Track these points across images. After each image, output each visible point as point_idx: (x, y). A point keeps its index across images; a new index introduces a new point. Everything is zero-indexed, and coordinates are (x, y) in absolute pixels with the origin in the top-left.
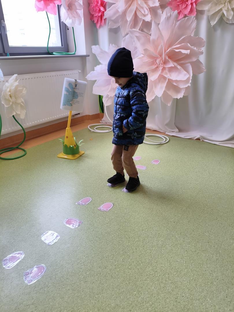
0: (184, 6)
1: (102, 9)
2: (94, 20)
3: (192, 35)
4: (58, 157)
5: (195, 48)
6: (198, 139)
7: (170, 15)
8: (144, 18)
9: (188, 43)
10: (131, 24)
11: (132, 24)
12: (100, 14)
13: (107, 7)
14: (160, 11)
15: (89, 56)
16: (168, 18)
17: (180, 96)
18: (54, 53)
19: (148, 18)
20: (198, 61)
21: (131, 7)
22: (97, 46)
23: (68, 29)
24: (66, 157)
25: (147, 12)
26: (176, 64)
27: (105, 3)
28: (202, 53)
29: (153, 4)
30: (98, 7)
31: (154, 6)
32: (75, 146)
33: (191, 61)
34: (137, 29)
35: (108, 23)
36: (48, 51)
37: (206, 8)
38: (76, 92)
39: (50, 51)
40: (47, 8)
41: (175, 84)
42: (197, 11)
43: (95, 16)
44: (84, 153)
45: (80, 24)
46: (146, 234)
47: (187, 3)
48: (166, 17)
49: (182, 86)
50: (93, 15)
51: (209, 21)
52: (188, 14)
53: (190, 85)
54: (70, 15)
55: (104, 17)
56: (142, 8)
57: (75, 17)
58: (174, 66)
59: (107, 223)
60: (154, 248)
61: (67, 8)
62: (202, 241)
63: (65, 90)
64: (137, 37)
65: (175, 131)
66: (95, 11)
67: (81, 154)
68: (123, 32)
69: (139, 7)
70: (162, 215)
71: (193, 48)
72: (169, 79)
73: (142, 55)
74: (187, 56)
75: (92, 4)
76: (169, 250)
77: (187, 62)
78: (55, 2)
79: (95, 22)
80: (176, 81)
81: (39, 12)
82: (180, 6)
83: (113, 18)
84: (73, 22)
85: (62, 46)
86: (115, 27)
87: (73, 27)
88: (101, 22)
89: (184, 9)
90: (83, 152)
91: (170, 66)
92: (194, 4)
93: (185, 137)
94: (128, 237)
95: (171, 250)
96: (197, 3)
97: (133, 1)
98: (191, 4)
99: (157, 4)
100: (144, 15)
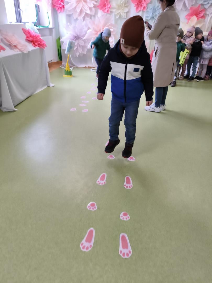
0: (104, 8)
10: (78, 14)
13: (65, 3)
14: (94, 9)
15: (54, 28)
23: (40, 12)
25: (87, 9)
30: (59, 2)
35: (66, 12)
37: (114, 11)
38: (72, 46)
42: (110, 11)
43: (56, 6)
50: (55, 5)
51: (115, 16)
52: (107, 12)
56: (85, 7)
66: (57, 4)
69: (83, 6)
71: (114, 29)
79: (57, 9)
82: (103, 8)
83: (70, 9)
86: (69, 14)
89: (104, 10)
96: (110, 8)
97: (79, 2)
98: (108, 8)
99: (92, 6)
100: (86, 10)
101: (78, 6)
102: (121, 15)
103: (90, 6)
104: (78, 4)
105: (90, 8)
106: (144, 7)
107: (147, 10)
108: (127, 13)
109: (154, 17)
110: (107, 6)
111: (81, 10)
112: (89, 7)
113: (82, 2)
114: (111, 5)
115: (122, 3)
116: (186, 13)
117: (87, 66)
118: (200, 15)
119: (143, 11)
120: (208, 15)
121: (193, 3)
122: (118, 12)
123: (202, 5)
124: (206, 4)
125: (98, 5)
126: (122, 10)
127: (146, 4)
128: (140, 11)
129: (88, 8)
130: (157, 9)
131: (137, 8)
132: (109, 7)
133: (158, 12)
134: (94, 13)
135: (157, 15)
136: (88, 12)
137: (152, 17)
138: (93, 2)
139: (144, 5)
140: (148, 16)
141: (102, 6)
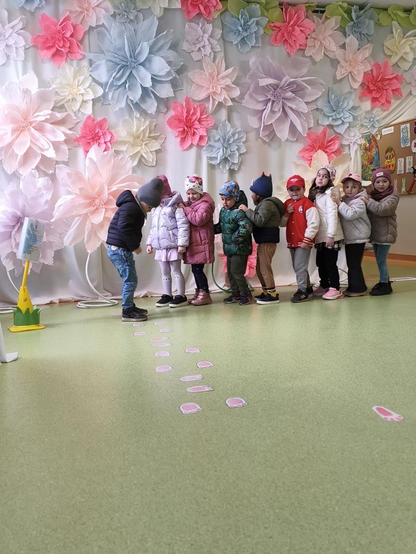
0: (96, 144)
6: (146, 296)
8: (43, 153)
25: (47, 147)
29: (56, 138)
38: (36, 236)
47: (99, 141)
56: (38, 140)
63: (27, 232)
69: (33, 140)
73: (75, 195)
96: (112, 142)
97: (21, 131)
98: (105, 143)
99: (62, 138)
100: (42, 150)
101: (18, 141)
102: (142, 156)
103: (53, 139)
104: (18, 137)
105: (56, 146)
106: (201, 138)
107: (210, 143)
108: (158, 152)
109: (229, 158)
110: (102, 136)
111: (30, 149)
112: (51, 142)
113: (29, 130)
114: (114, 134)
115: (144, 129)
116: (298, 147)
117: (55, 299)
118: (330, 148)
119: (199, 147)
120: (347, 148)
121: (312, 125)
122: (136, 152)
123: (331, 126)
124: (338, 125)
125: (77, 136)
126: (143, 146)
127: (205, 129)
128: (192, 145)
129: (48, 143)
130: (232, 140)
131: (183, 140)
132: (108, 139)
133: (237, 147)
134: (67, 157)
135: (233, 154)
136: (51, 153)
137: (224, 158)
138: (63, 129)
139: (202, 132)
140: (214, 155)
141: (88, 138)
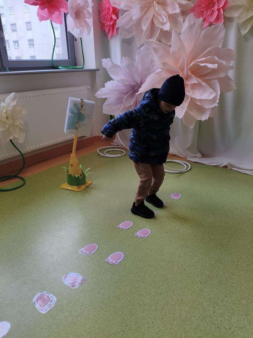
0: (209, 13)
1: (114, 17)
2: (105, 30)
3: (220, 47)
4: (61, 188)
5: (224, 62)
6: (226, 167)
7: (194, 23)
8: (161, 27)
9: (215, 55)
10: (146, 35)
11: (148, 34)
12: (111, 23)
13: (120, 15)
14: (181, 19)
15: (99, 70)
16: (191, 27)
17: (204, 118)
18: (59, 67)
19: (167, 27)
20: (227, 77)
21: (146, 15)
22: (108, 59)
23: (76, 40)
24: (70, 188)
25: (165, 20)
26: (200, 80)
27: (117, 9)
28: (232, 68)
29: (173, 11)
30: (110, 15)
31: (174, 13)
32: (81, 175)
33: (218, 76)
34: (154, 40)
35: (121, 33)
36: (53, 65)
37: (235, 14)
38: (82, 114)
39: (55, 65)
40: (51, 16)
41: (198, 103)
42: (225, 18)
44: (92, 183)
45: (89, 34)
46: (165, 299)
47: (213, 9)
48: (188, 26)
49: (207, 106)
50: (104, 24)
51: (239, 30)
52: (214, 22)
53: (217, 105)
54: (78, 24)
55: (117, 27)
56: (160, 15)
57: (83, 27)
58: (197, 82)
59: (116, 282)
60: (175, 322)
61: (75, 16)
62: (238, 313)
63: (69, 112)
64: (154, 48)
65: (197, 157)
66: (106, 19)
67: (88, 185)
68: (137, 43)
69: (156, 15)
70: (185, 271)
71: (222, 62)
72: (191, 98)
73: (160, 70)
74: (214, 71)
75: (103, 12)
76: (196, 326)
77: (213, 78)
78: (61, 10)
79: (106, 32)
80: (201, 100)
81: (42, 21)
82: (205, 12)
83: (127, 28)
84: (81, 32)
85: (69, 58)
86: (128, 37)
87: (81, 38)
88: (113, 32)
89: (209, 17)
90: (90, 182)
91: (193, 83)
92: (221, 10)
93: (209, 164)
94: (142, 304)
95: (198, 325)
96: (225, 8)
98: (218, 10)
99: (178, 11)
100: (162, 24)
103: (171, 12)
105: (173, 18)
110: (216, 3)
113: (154, 5)
125: (193, 6)
129: (165, 17)
132: (221, 6)
141: (202, 6)
